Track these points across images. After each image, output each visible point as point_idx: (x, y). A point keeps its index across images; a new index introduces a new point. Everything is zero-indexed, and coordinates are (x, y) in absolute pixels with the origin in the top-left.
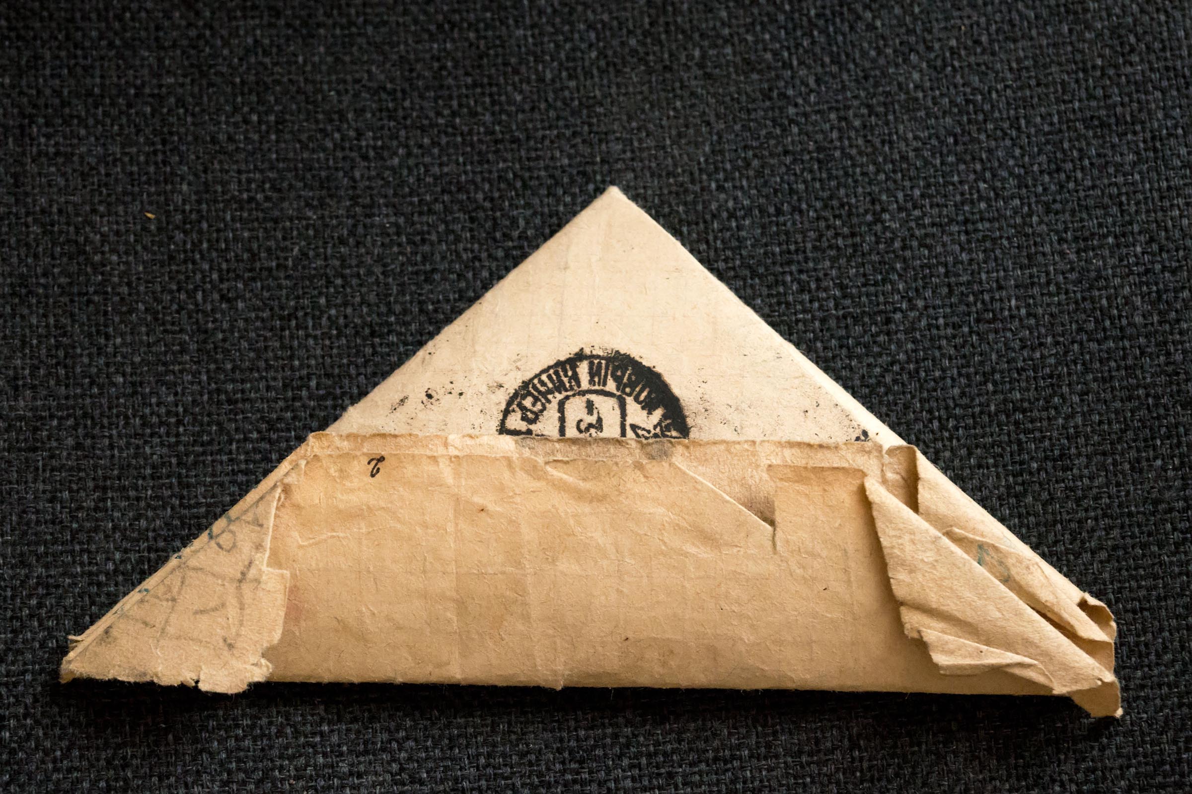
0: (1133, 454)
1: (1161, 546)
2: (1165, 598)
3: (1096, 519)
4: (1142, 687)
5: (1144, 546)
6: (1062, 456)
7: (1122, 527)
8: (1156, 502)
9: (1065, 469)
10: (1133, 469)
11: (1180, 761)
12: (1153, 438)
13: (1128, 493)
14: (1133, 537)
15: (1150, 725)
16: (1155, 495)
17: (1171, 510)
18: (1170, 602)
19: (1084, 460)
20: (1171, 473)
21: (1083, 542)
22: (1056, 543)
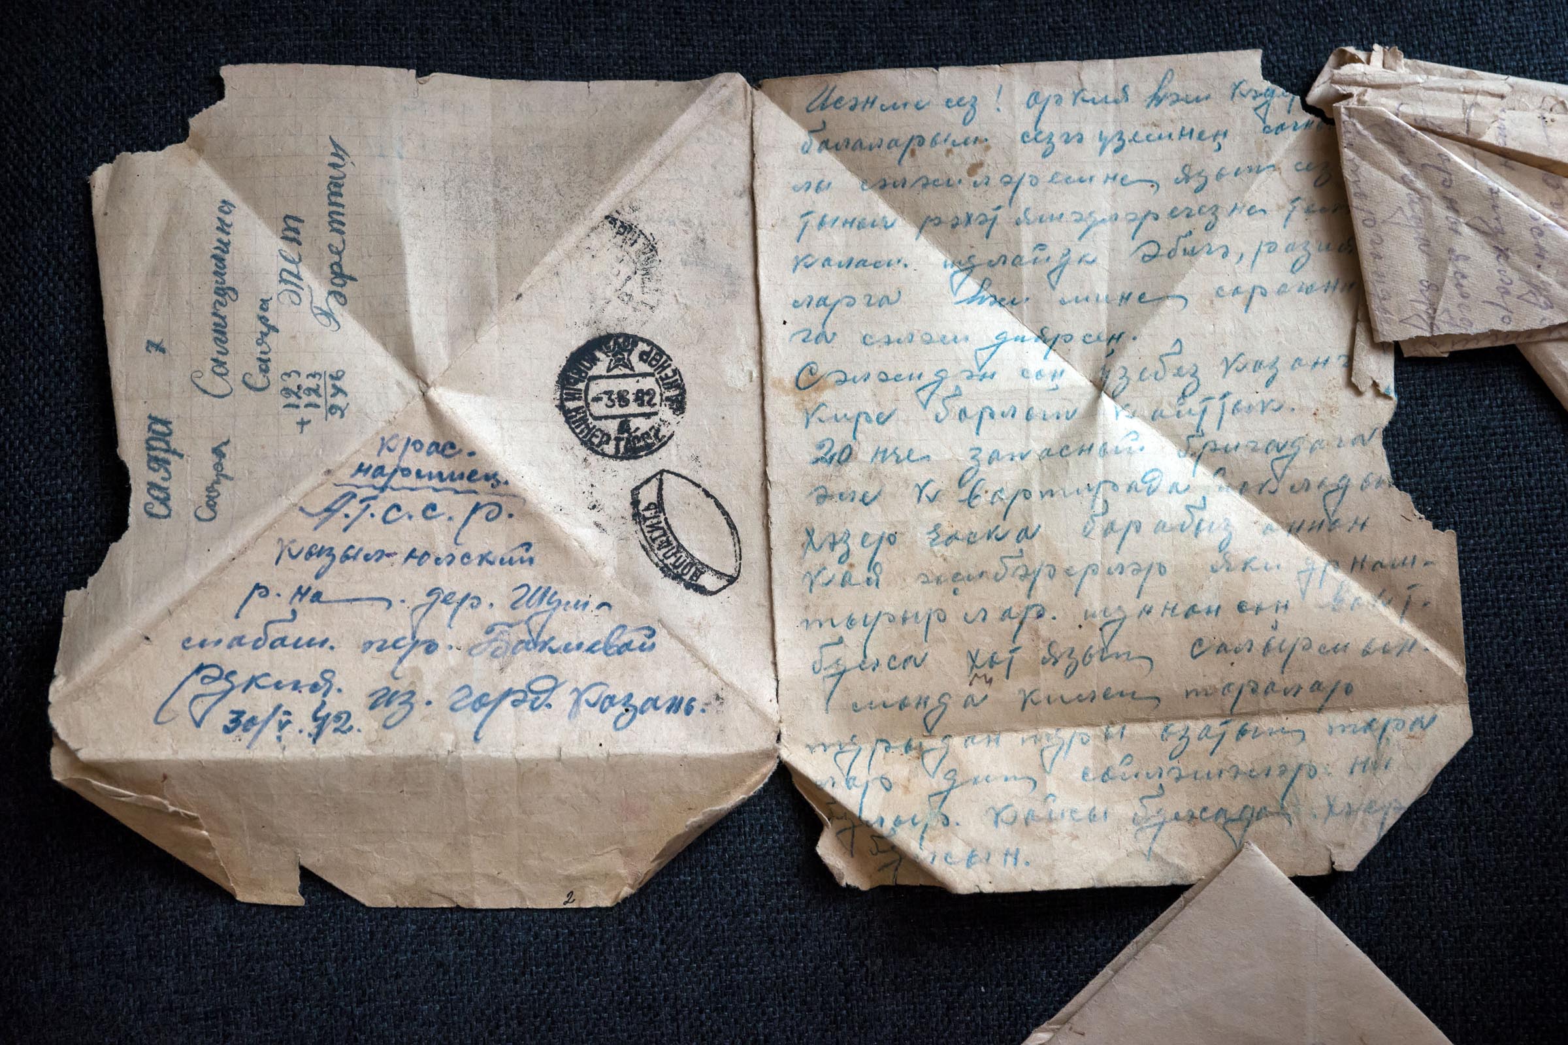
0: (1470, 396)
1: (1488, 457)
2: (1490, 493)
3: (1444, 439)
4: (1474, 550)
5: (1476, 457)
6: (1422, 396)
7: (1462, 444)
8: (1484, 428)
9: (1424, 405)
10: (1469, 406)
11: (1498, 600)
12: (1483, 386)
13: (1466, 422)
14: (1469, 451)
15: (1479, 576)
16: (1484, 423)
17: (1495, 434)
18: (1494, 495)
19: (1436, 399)
20: (1495, 409)
21: (1435, 455)
22: (1417, 454)
